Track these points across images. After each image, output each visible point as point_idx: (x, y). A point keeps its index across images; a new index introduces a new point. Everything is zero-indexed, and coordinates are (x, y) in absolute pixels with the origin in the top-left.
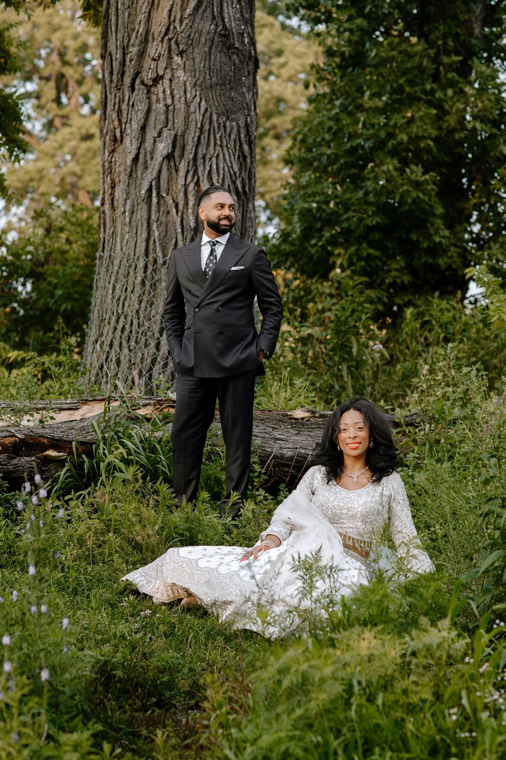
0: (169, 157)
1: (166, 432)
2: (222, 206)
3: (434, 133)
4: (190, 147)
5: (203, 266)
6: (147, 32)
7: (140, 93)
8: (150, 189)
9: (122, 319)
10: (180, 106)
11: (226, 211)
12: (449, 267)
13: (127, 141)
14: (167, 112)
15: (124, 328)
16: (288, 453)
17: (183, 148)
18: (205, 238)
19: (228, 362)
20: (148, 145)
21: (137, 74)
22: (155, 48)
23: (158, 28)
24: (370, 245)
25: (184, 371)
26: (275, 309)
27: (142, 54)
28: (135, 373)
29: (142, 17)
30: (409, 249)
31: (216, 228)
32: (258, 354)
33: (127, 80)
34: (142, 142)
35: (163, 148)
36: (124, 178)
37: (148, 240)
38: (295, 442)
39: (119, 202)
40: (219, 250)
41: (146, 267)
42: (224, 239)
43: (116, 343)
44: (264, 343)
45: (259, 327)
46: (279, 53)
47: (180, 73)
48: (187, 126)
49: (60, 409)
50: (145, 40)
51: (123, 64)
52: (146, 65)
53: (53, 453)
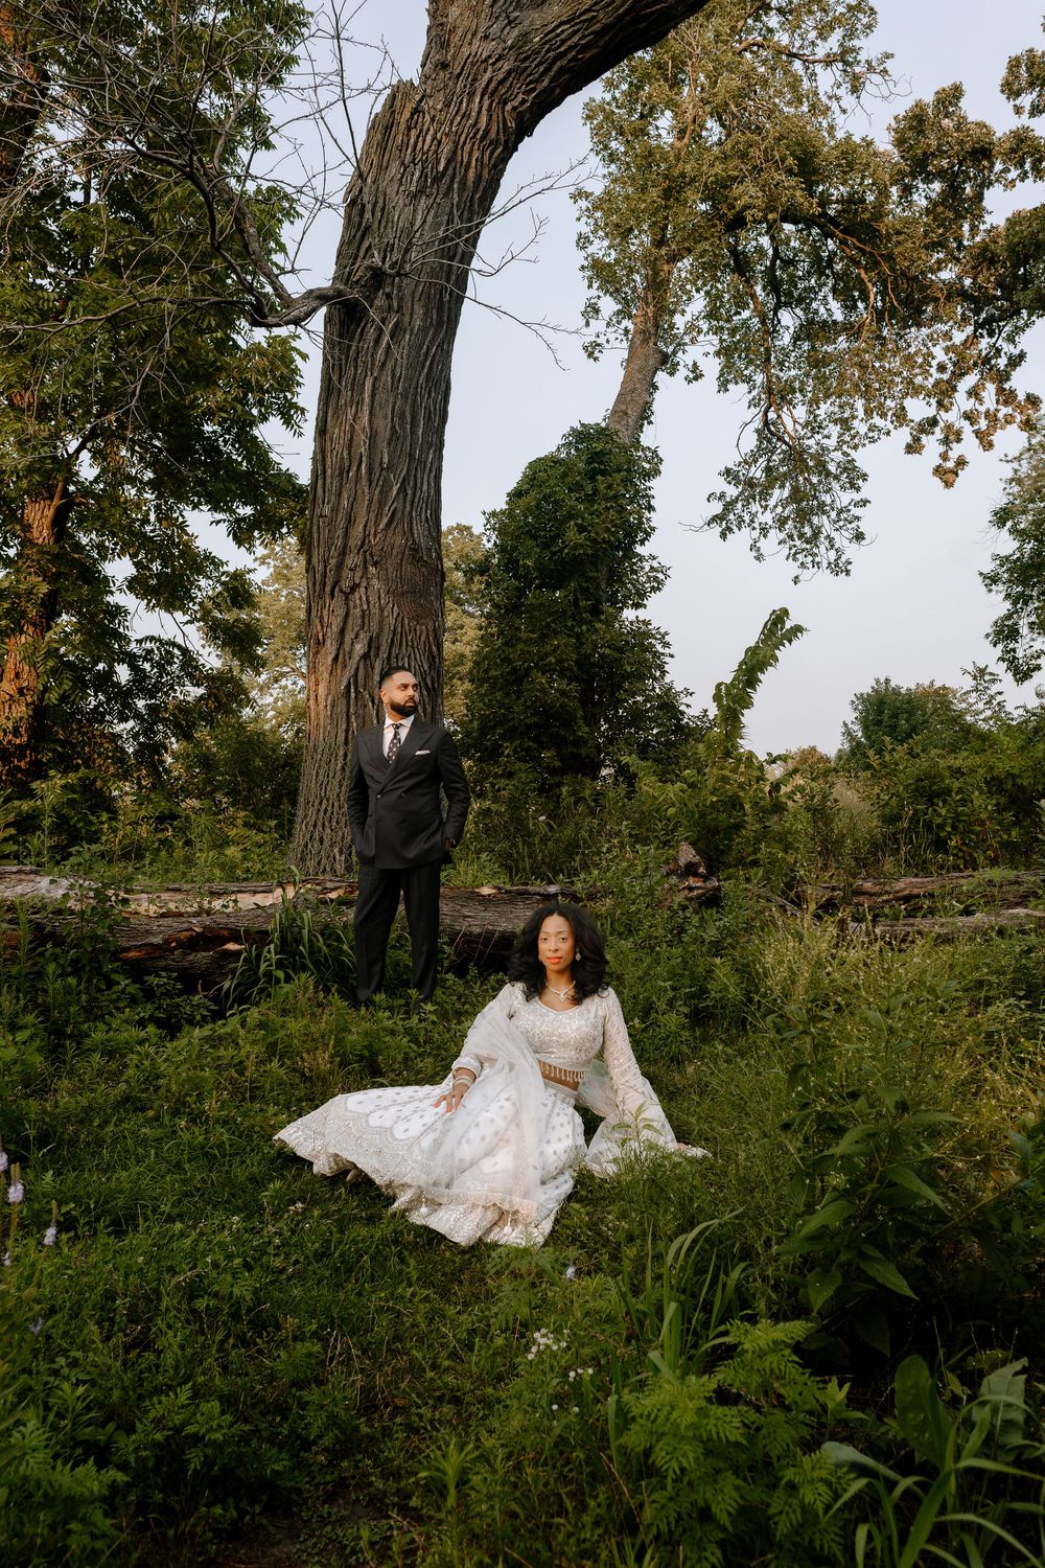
0: (365, 656)
1: (350, 915)
2: (405, 686)
3: (574, 656)
4: (384, 648)
5: (386, 751)
6: (345, 545)
7: (339, 599)
8: (348, 686)
9: (325, 802)
10: (375, 611)
11: (410, 692)
12: (588, 756)
13: (328, 642)
14: (363, 617)
15: (326, 811)
16: (477, 930)
17: (378, 648)
18: (388, 721)
19: (411, 853)
20: (347, 647)
21: (336, 583)
22: (350, 561)
23: (354, 542)
24: (530, 739)
25: (367, 861)
26: (462, 795)
27: (340, 566)
28: (336, 850)
29: (340, 532)
30: (558, 742)
31: (401, 711)
32: (443, 844)
33: (328, 589)
34: (341, 643)
35: (359, 648)
36: (326, 675)
37: (347, 731)
38: (483, 918)
39: (321, 699)
40: (404, 733)
41: (345, 755)
42: (408, 722)
43: (319, 823)
44: (450, 830)
45: (445, 815)
46: (462, 627)
47: (375, 582)
48: (381, 629)
49: (255, 892)
50: (343, 553)
51: (325, 575)
52: (344, 575)
53: (232, 946)
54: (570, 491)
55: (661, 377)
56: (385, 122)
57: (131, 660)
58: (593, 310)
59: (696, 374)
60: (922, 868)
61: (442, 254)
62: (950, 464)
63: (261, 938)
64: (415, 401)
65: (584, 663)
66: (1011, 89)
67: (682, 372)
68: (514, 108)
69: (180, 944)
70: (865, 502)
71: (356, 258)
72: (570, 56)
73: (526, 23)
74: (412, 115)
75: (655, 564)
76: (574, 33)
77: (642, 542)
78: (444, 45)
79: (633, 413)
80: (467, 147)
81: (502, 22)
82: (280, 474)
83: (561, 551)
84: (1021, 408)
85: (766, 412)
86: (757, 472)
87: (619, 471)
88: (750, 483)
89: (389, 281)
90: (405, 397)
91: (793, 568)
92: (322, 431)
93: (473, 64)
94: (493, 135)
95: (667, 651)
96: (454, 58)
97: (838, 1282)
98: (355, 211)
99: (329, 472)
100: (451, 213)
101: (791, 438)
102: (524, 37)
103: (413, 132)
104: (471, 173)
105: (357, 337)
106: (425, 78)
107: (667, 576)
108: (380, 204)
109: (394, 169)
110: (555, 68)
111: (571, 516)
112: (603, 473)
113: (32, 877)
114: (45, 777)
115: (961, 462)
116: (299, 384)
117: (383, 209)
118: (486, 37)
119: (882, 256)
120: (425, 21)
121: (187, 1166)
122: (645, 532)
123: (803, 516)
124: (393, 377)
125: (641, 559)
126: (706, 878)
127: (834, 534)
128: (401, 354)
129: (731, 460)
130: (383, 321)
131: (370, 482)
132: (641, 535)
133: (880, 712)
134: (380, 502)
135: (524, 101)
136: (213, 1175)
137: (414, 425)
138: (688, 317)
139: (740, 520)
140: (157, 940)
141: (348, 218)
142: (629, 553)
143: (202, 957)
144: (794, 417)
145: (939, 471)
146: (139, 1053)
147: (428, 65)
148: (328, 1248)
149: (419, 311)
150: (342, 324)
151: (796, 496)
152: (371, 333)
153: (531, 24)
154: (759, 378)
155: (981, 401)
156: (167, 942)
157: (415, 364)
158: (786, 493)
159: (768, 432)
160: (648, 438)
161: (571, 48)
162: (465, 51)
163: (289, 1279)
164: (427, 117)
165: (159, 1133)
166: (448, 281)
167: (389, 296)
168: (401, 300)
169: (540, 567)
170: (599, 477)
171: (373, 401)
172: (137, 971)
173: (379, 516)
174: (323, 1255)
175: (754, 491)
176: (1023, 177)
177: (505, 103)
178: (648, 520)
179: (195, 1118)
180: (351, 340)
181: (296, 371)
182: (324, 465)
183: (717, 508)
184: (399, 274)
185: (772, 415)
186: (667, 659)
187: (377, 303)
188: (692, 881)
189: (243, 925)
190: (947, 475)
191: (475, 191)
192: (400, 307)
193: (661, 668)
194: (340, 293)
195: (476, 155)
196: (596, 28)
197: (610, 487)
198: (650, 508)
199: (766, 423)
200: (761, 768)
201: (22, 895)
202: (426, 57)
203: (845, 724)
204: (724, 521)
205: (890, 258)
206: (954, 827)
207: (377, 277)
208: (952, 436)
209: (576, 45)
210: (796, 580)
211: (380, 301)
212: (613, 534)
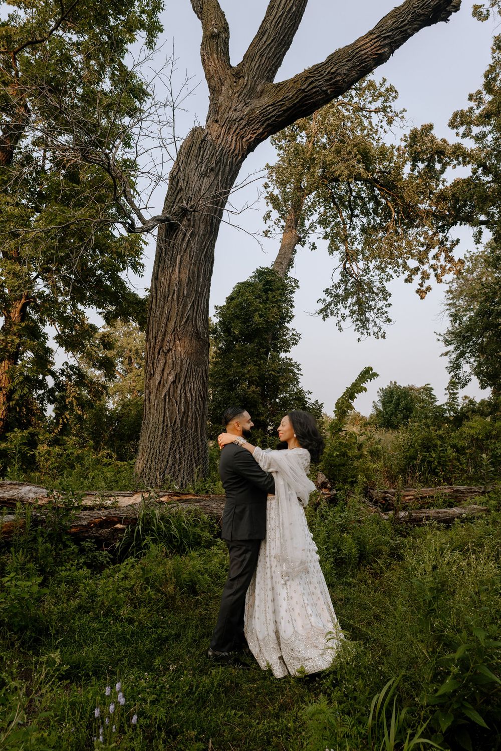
0: (174, 382)
3: (258, 375)
4: (183, 379)
6: (166, 331)
7: (162, 356)
8: (165, 396)
9: (152, 450)
10: (179, 361)
12: (263, 421)
13: (156, 375)
14: (173, 364)
15: (153, 454)
17: (180, 379)
20: (165, 377)
21: (161, 348)
22: (168, 338)
23: (170, 330)
27: (163, 340)
28: (158, 473)
29: (163, 325)
33: (157, 350)
34: (162, 375)
35: (171, 378)
36: (154, 390)
37: (164, 417)
39: (152, 401)
41: (163, 428)
43: (150, 460)
47: (179, 348)
48: (181, 370)
49: (124, 496)
50: (165, 334)
51: (155, 344)
52: (165, 344)
53: (119, 526)
54: (256, 298)
55: (298, 247)
56: (189, 144)
57: (53, 374)
58: (268, 216)
59: (314, 247)
60: (426, 483)
61: (213, 203)
62: (424, 289)
63: (133, 522)
64: (199, 266)
65: (262, 378)
66: (452, 125)
67: (307, 245)
68: (247, 140)
69: (96, 525)
70: (390, 305)
71: (174, 203)
72: (272, 119)
73: (253, 105)
74: (202, 142)
75: (295, 333)
76: (274, 110)
77: (288, 322)
78: (217, 112)
79: (285, 263)
80: (226, 157)
81: (242, 104)
82: (130, 293)
83: (251, 325)
84: (455, 265)
85: (345, 264)
86: (341, 291)
87: (279, 289)
88: (337, 296)
89: (189, 213)
90: (195, 264)
91: (358, 335)
92: (155, 278)
93: (229, 121)
94: (237, 152)
95: (299, 372)
96: (221, 118)
97: (452, 719)
98: (175, 182)
99: (159, 297)
100: (218, 184)
101: (356, 275)
102: (252, 110)
103: (202, 150)
104: (228, 168)
105: (174, 237)
106: (208, 126)
107: (300, 338)
108: (186, 179)
109: (193, 165)
110: (265, 124)
111: (256, 310)
112: (271, 290)
113: (17, 486)
114: (12, 430)
115: (429, 289)
116: (141, 253)
117: (187, 182)
118: (235, 110)
119: (397, 196)
120: (208, 102)
121: (116, 644)
122: (290, 317)
123: (362, 312)
124: (190, 255)
125: (288, 329)
126: (330, 490)
127: (376, 319)
128: (194, 246)
129: (329, 285)
130: (186, 230)
131: (178, 302)
132: (288, 319)
133: (391, 397)
134: (182, 312)
135: (251, 138)
136: (130, 649)
137: (198, 277)
138: (311, 221)
139: (332, 312)
140: (85, 523)
141: (171, 184)
142: (282, 327)
143: (106, 531)
144: (358, 267)
145: (418, 292)
146: (84, 583)
147: (209, 121)
148: (192, 689)
149: (202, 226)
150: (167, 231)
151: (359, 302)
152: (180, 236)
153: (256, 105)
154: (342, 248)
155: (438, 260)
156: (89, 524)
157: (201, 250)
158: (354, 300)
159: (346, 273)
160: (292, 273)
161: (273, 116)
162: (226, 115)
163: (176, 706)
164: (209, 143)
165: (99, 626)
166: (215, 214)
167: (189, 220)
168: (194, 222)
169: (241, 333)
170: (269, 292)
171: (180, 266)
172: (77, 539)
173: (182, 318)
174: (190, 693)
175: (339, 299)
176: (459, 164)
177: (243, 138)
178: (291, 312)
179: (117, 618)
180: (171, 239)
181: (141, 249)
182: (156, 294)
183: (321, 306)
184: (194, 211)
185: (348, 265)
186: (300, 376)
187: (184, 223)
188: (324, 491)
189: (123, 514)
190: (422, 293)
191: (228, 175)
192: (194, 225)
193: (297, 380)
194: (167, 219)
195: (230, 160)
196: (285, 108)
197: (274, 297)
198: (292, 306)
199: (345, 269)
200: (356, 438)
201: (12, 496)
202: (208, 117)
203: (374, 402)
204: (325, 312)
205: (402, 197)
206: (439, 462)
207: (184, 212)
208: (425, 276)
209: (275, 115)
210: (359, 340)
211: (185, 222)
212: (276, 319)
